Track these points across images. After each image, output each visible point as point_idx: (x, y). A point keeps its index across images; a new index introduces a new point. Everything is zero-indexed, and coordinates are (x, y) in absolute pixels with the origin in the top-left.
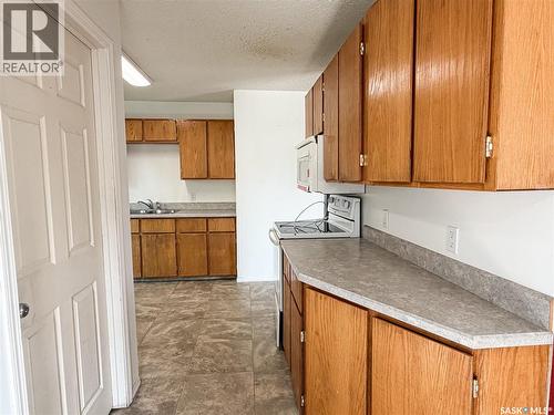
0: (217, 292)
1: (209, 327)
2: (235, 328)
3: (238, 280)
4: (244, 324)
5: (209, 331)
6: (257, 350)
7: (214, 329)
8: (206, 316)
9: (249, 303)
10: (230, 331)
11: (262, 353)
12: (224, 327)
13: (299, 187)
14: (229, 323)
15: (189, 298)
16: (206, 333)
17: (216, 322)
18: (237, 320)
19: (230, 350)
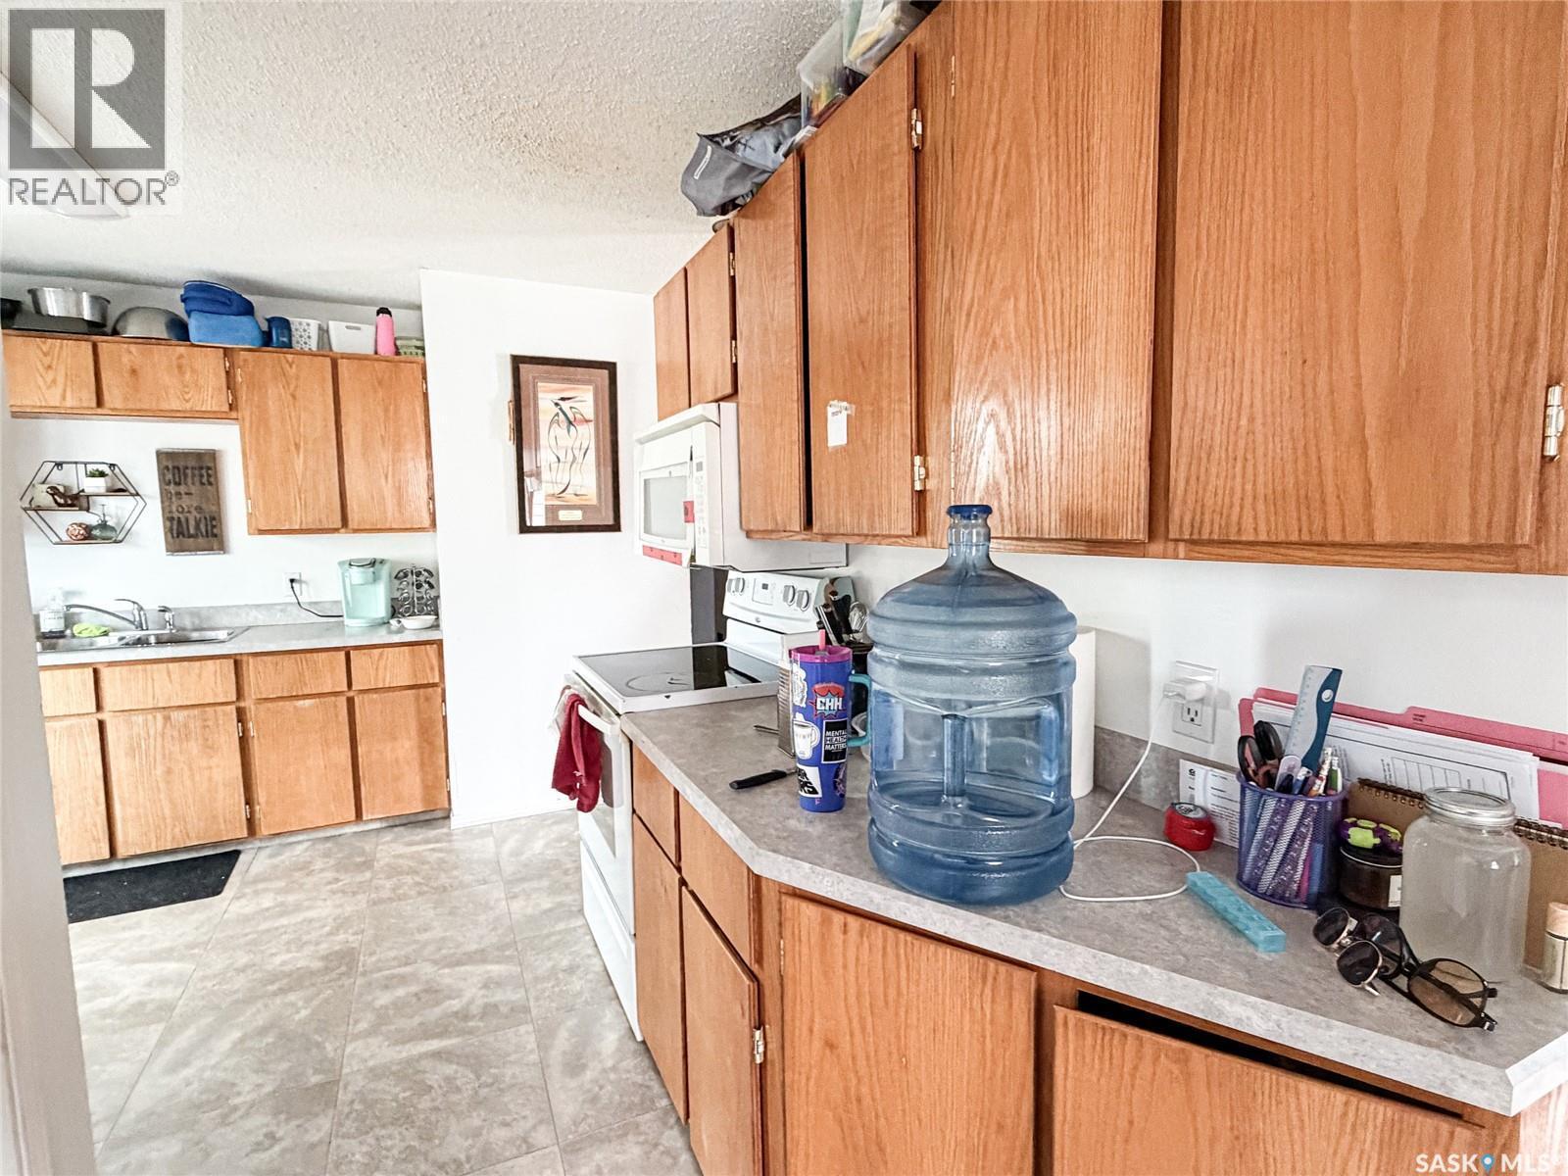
0: (393, 871)
1: (384, 999)
2: (469, 986)
3: (456, 821)
4: (495, 969)
5: (382, 1017)
6: (556, 1056)
7: (399, 1006)
8: (366, 960)
9: (498, 893)
10: (455, 1004)
11: (575, 1066)
12: (433, 993)
13: (650, 551)
14: (447, 977)
15: (298, 908)
16: (372, 1031)
17: (403, 980)
18: (471, 958)
19: (465, 1077)
